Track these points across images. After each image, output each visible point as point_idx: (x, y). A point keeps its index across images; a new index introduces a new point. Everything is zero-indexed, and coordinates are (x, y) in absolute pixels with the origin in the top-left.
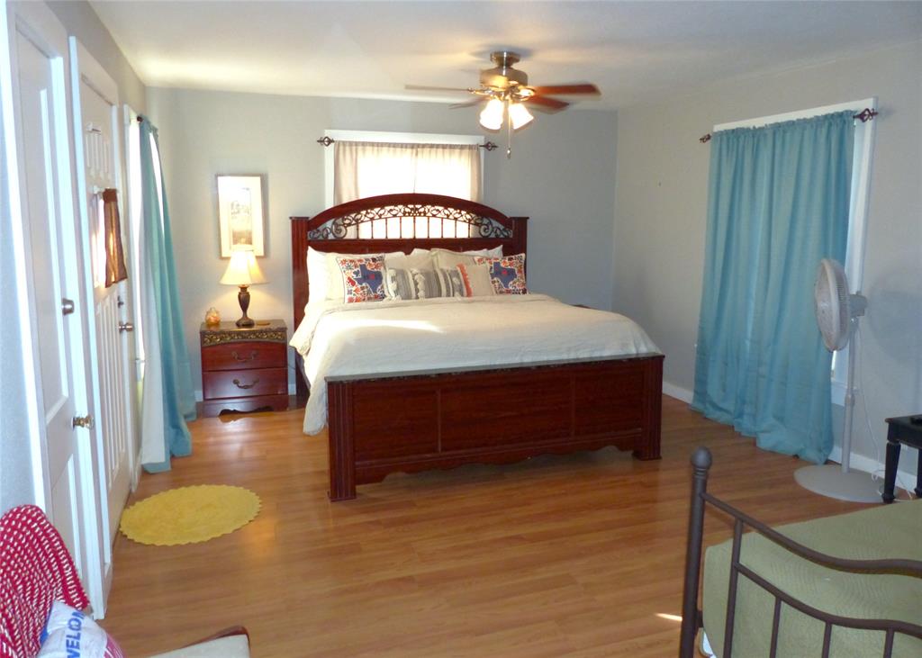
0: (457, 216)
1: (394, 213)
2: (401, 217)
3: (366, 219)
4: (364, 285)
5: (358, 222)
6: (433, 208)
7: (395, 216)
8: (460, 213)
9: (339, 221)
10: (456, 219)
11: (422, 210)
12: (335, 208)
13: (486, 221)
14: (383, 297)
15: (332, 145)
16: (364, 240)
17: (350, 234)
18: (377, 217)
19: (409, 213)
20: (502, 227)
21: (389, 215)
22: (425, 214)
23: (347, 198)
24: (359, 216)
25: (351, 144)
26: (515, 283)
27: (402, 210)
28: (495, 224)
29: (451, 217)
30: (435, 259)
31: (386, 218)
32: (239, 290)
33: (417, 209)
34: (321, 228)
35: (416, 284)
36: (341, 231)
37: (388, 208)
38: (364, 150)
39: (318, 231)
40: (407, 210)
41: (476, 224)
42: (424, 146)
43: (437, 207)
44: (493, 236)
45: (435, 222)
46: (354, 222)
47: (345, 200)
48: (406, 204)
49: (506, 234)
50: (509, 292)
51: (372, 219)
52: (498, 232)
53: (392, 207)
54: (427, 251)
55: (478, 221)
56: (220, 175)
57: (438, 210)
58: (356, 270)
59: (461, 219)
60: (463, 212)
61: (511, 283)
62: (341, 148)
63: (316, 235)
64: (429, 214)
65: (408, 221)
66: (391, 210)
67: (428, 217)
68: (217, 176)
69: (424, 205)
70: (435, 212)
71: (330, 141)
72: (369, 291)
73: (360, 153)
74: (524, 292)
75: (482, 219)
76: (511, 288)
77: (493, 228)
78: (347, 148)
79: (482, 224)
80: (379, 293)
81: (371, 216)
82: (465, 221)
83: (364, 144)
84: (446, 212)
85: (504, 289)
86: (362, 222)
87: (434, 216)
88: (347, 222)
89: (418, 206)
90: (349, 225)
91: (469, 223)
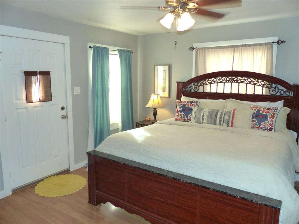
0: (256, 82)
1: (221, 80)
2: (224, 82)
3: (208, 83)
4: (182, 113)
5: (204, 84)
6: (241, 78)
7: (221, 82)
8: (257, 81)
9: (196, 84)
10: (255, 84)
11: (236, 79)
12: (195, 77)
13: (274, 86)
14: (191, 120)
15: (194, 50)
16: (206, 93)
17: (201, 89)
18: (213, 82)
19: (229, 80)
20: (285, 90)
21: (219, 82)
22: (237, 81)
23: (200, 73)
24: (204, 82)
25: (202, 49)
26: (265, 123)
27: (225, 79)
28: (280, 87)
29: (252, 83)
30: (225, 105)
31: (217, 83)
32: (153, 109)
33: (233, 79)
34: (188, 87)
35: (203, 116)
36: (197, 88)
37: (218, 78)
38: (208, 51)
39: (187, 88)
40: (228, 79)
41: (267, 87)
42: (238, 46)
43: (244, 78)
44: (278, 94)
45: (243, 86)
46: (202, 84)
47: (200, 74)
48: (227, 77)
49: (288, 94)
50: (261, 128)
51: (210, 83)
52: (282, 92)
53: (220, 78)
54: (224, 100)
55: (269, 86)
56: (156, 66)
57: (244, 79)
58: (180, 106)
59: (258, 84)
60: (259, 81)
61: (263, 123)
62: (198, 51)
63: (187, 90)
64: (239, 81)
65: (228, 85)
66: (220, 79)
67: (239, 83)
68: (155, 66)
69: (237, 77)
70: (242, 80)
71: (194, 49)
72: (184, 116)
73: (207, 53)
74: (271, 130)
75: (271, 85)
76: (262, 126)
77: (279, 90)
78: (201, 51)
79: (271, 87)
80: (189, 118)
81: (210, 82)
82: (260, 86)
83: (208, 48)
84: (249, 80)
85: (258, 126)
86: (206, 84)
87: (242, 82)
88: (200, 84)
89: (234, 77)
90: (200, 85)
91: (263, 87)
